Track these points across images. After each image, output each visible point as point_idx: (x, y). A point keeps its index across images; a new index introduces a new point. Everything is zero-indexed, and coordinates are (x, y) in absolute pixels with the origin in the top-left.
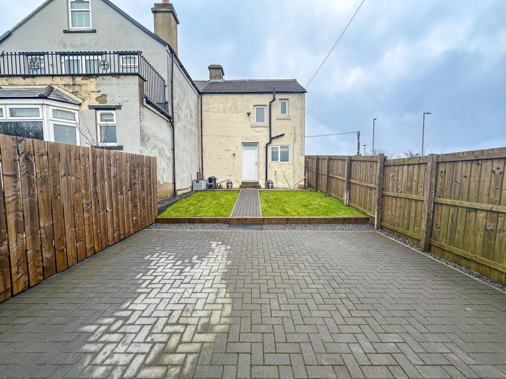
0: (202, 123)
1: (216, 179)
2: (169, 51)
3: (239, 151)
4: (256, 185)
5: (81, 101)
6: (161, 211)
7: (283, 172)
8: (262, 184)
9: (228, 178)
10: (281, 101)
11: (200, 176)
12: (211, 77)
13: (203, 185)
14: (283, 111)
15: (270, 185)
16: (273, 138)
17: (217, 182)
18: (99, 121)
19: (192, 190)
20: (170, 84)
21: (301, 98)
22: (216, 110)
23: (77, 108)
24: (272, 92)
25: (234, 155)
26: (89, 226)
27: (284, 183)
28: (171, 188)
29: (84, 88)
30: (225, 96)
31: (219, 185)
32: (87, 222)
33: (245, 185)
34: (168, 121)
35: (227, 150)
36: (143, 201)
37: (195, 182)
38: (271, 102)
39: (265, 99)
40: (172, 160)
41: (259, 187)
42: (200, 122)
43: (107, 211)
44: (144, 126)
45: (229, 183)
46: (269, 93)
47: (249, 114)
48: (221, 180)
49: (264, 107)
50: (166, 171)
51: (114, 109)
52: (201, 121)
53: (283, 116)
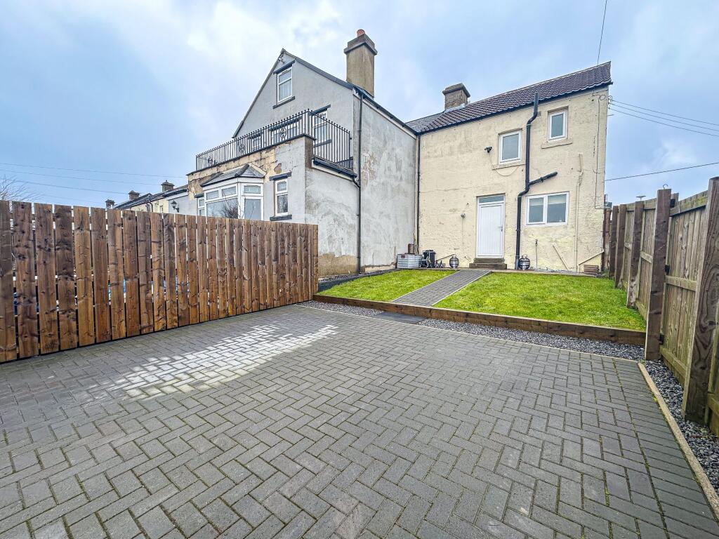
0: (419, 176)
1: (434, 253)
2: (357, 95)
3: (471, 211)
4: (498, 264)
5: (265, 174)
6: (323, 287)
7: (552, 241)
8: (510, 263)
9: (453, 252)
10: (551, 116)
11: (413, 249)
12: (446, 106)
13: (412, 261)
14: (557, 130)
15: (524, 264)
16: (533, 183)
17: (437, 258)
18: (277, 192)
19: (396, 267)
20: (357, 134)
21: (596, 98)
22: (439, 153)
23: (262, 181)
24: (532, 104)
25: (463, 216)
26: (223, 289)
27: (554, 261)
28: (354, 263)
29: (267, 161)
30: (452, 130)
31: (439, 262)
32: (220, 286)
33: (479, 263)
34: (351, 181)
35: (454, 210)
36: (295, 274)
37: (400, 258)
38: (529, 122)
39: (519, 119)
40: (357, 228)
41: (505, 267)
42: (417, 174)
43: (244, 278)
44: (310, 191)
45: (454, 260)
46: (527, 106)
47: (489, 150)
48: (442, 256)
49: (519, 132)
50: (346, 242)
51: (286, 177)
52: (419, 173)
53: (558, 140)
